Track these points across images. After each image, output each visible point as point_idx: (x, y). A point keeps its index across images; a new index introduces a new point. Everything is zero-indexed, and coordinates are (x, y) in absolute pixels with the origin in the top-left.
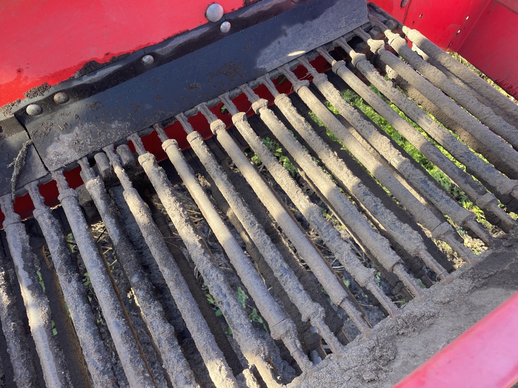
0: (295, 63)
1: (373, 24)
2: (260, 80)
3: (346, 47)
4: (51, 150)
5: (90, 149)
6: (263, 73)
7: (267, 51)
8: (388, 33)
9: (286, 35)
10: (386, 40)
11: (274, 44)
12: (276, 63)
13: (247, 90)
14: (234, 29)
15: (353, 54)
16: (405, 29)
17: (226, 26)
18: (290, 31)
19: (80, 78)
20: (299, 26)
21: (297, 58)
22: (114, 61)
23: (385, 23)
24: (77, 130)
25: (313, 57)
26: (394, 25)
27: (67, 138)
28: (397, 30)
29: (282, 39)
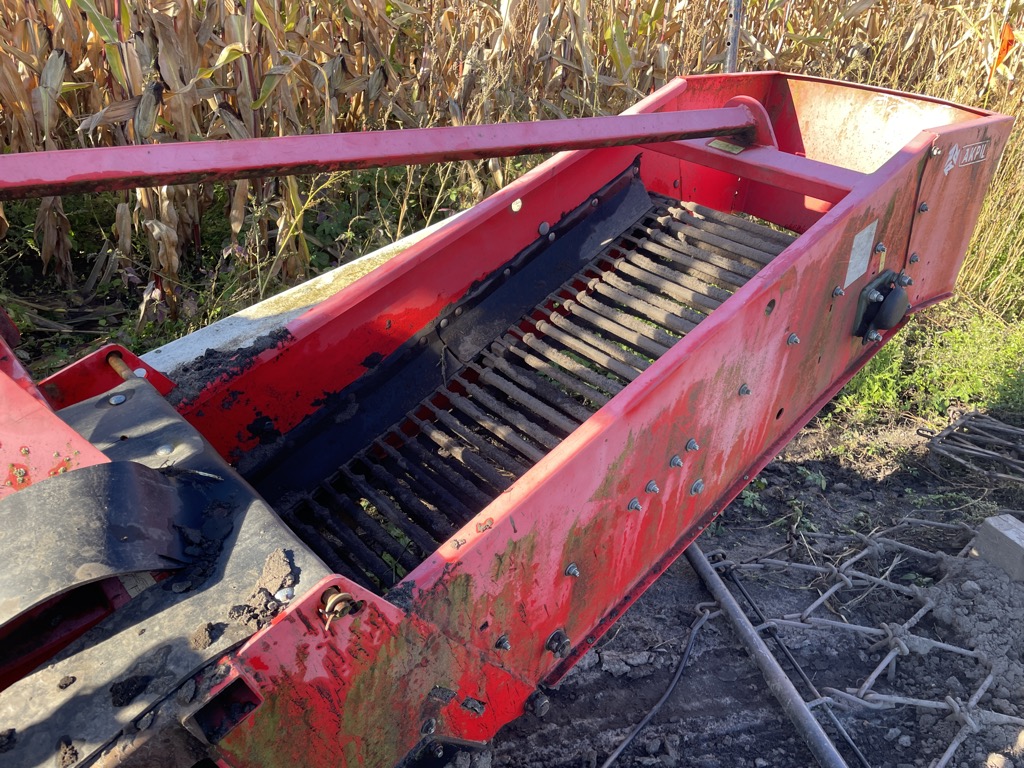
0: (607, 250)
1: (658, 206)
2: (586, 268)
3: (643, 228)
4: (460, 348)
5: (487, 342)
6: (586, 262)
7: (585, 246)
8: (671, 210)
9: (595, 231)
10: (672, 215)
11: (589, 239)
12: (594, 253)
13: (580, 276)
14: (557, 238)
15: (649, 231)
16: (683, 204)
17: (552, 236)
18: (597, 228)
19: (470, 294)
20: (602, 223)
21: (608, 245)
22: (487, 278)
23: (666, 203)
24: (473, 332)
25: (620, 241)
26: (674, 203)
27: (468, 339)
28: (677, 205)
29: (593, 235)
